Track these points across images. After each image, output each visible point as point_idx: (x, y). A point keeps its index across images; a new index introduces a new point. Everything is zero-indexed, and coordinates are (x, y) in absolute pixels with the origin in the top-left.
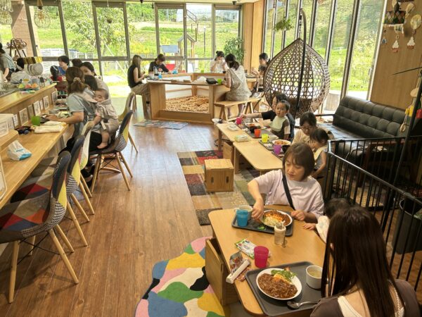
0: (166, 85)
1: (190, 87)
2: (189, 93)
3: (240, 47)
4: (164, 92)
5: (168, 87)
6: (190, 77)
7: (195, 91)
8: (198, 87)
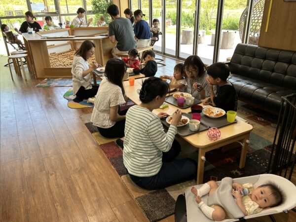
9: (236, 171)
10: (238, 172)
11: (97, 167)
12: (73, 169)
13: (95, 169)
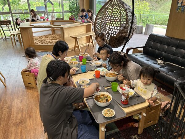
0: (32, 28)
1: (51, 29)
2: (50, 32)
3: (77, 5)
4: (32, 33)
5: (34, 30)
6: (49, 23)
7: (54, 31)
8: (56, 29)
9: (136, 136)
10: (136, 137)
11: (31, 122)
12: (14, 122)
13: (29, 124)
